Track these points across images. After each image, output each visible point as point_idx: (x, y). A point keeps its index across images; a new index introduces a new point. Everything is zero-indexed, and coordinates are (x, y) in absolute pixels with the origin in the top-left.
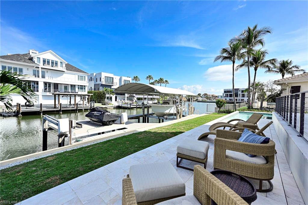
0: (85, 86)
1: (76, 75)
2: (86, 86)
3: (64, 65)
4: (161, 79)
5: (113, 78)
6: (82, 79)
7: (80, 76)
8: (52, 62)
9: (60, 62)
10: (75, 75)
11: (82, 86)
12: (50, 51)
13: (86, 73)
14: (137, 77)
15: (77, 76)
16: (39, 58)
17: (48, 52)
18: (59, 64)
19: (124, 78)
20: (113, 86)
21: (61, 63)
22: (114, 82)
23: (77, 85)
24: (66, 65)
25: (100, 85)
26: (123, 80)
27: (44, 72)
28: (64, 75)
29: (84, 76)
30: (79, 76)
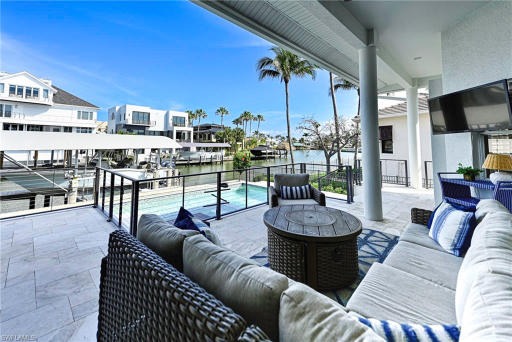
0: (90, 128)
1: (75, 110)
2: (94, 128)
3: (51, 95)
4: (245, 113)
5: (149, 114)
6: (85, 118)
7: (83, 112)
8: (26, 90)
9: (44, 90)
10: (72, 110)
11: (87, 128)
12: (25, 72)
13: (93, 106)
14: (201, 111)
15: (75, 113)
16: (3, 84)
17: (22, 75)
18: (41, 93)
19: (173, 114)
20: (149, 127)
21: (46, 91)
22: (150, 120)
23: (74, 127)
24: (54, 95)
25: (123, 126)
26: (171, 117)
27: (11, 106)
28: (50, 110)
29: (89, 111)
30: (79, 112)
